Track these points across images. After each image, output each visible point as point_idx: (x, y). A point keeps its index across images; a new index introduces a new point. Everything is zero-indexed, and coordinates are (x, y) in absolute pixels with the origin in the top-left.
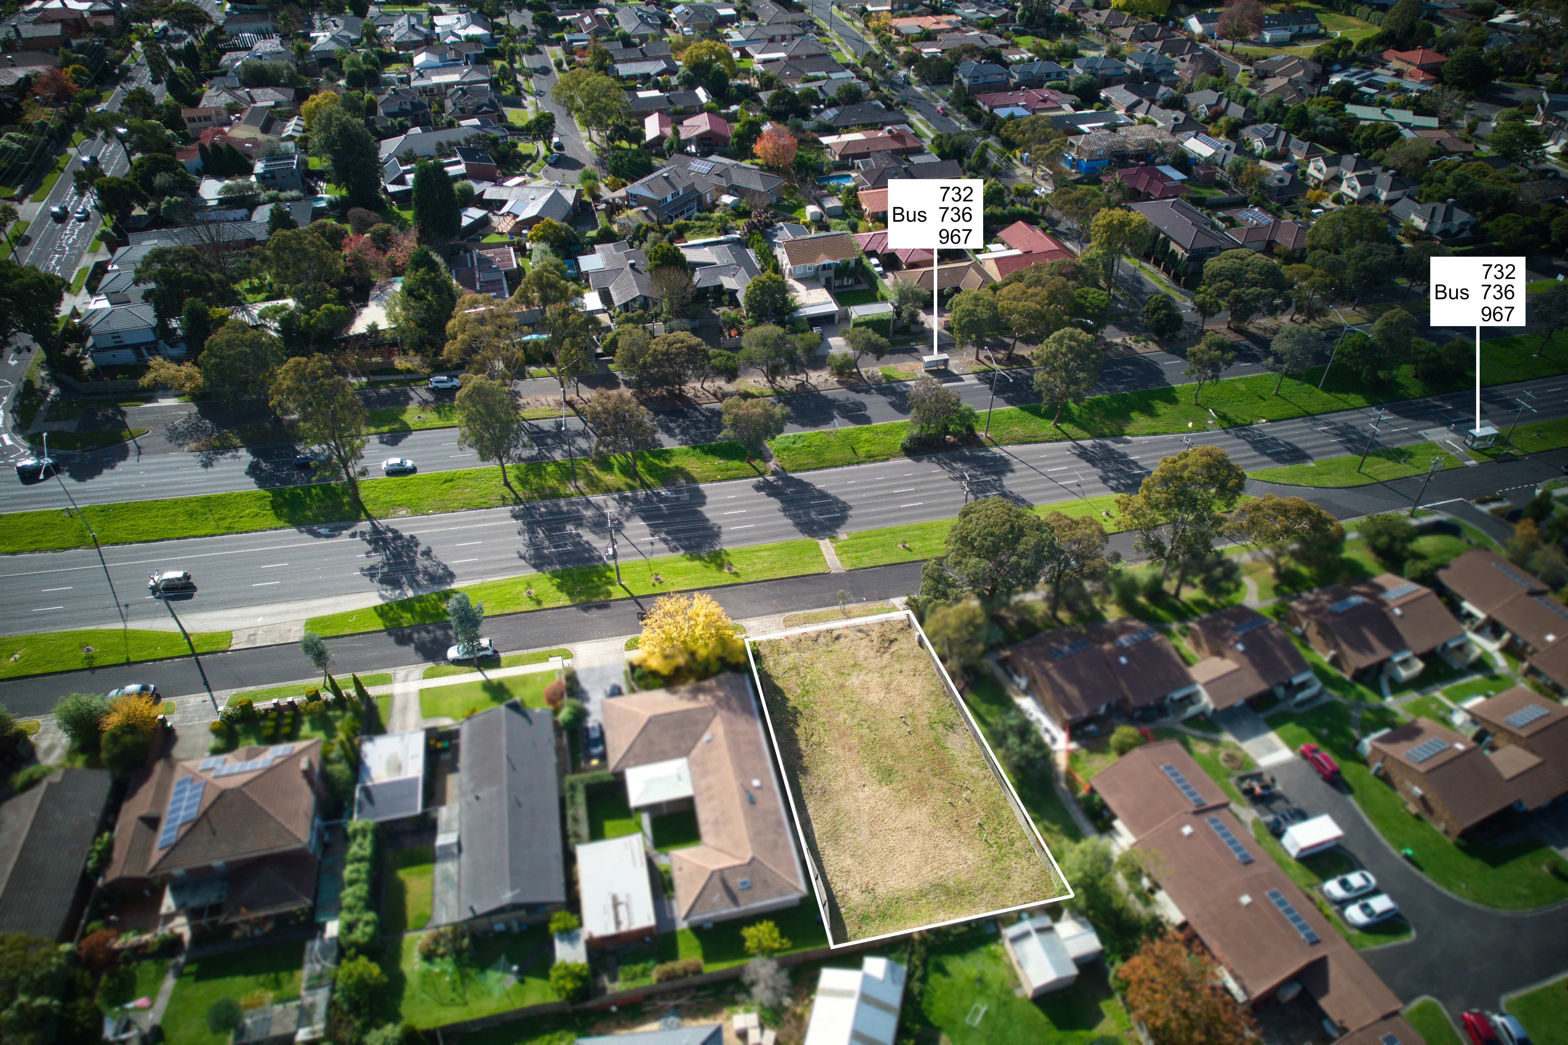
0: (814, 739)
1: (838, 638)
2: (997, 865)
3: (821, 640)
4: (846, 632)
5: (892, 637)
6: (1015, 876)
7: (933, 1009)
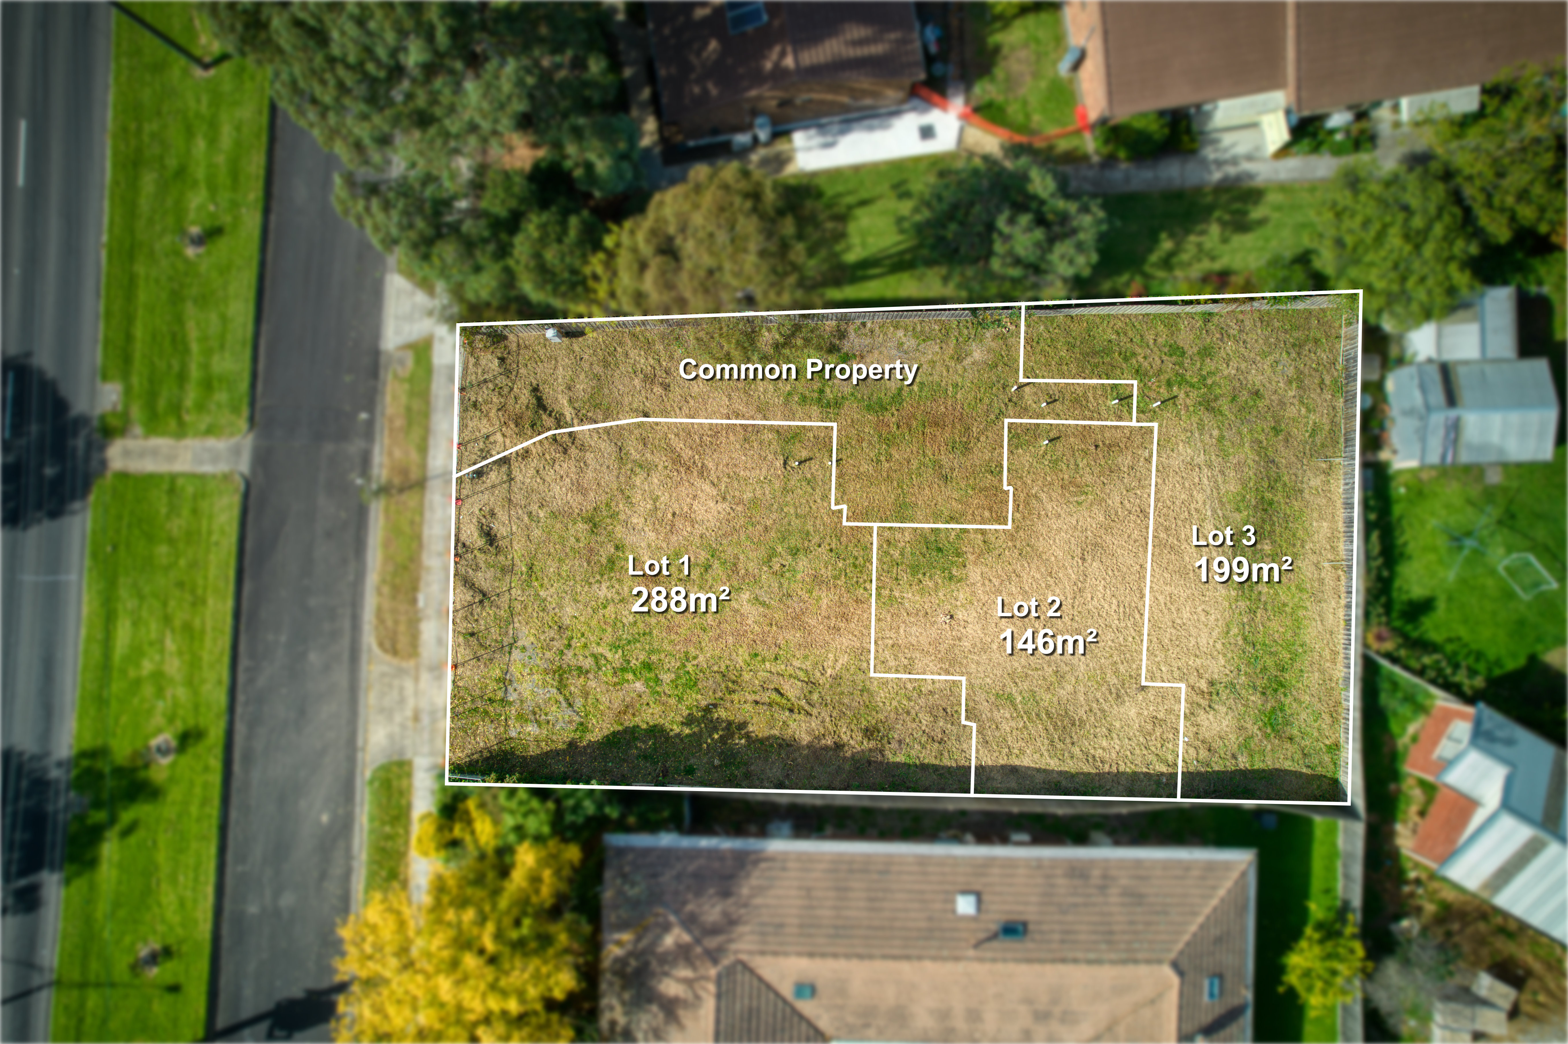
0: (792, 690)
1: (490, 537)
2: (1224, 404)
3: (484, 579)
4: (473, 507)
5: (525, 397)
6: (1255, 378)
7: (1492, 653)
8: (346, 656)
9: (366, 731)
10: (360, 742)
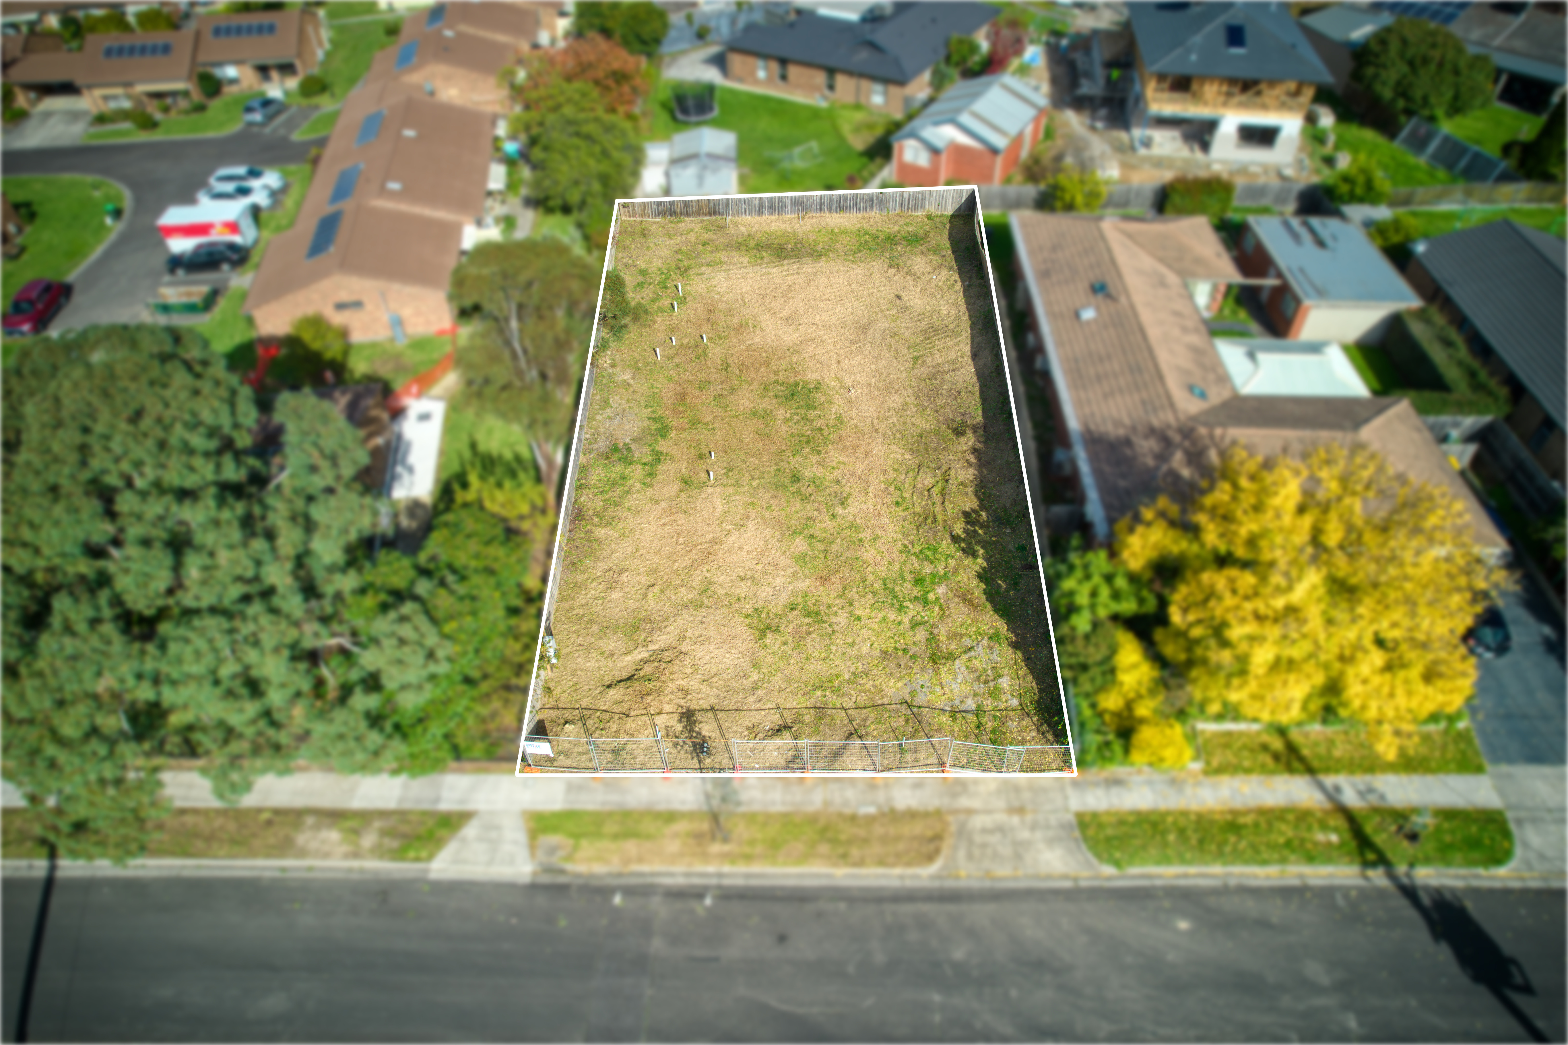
0: (928, 479)
8: (951, 908)
9: (1049, 877)
10: (1067, 884)
